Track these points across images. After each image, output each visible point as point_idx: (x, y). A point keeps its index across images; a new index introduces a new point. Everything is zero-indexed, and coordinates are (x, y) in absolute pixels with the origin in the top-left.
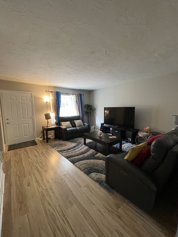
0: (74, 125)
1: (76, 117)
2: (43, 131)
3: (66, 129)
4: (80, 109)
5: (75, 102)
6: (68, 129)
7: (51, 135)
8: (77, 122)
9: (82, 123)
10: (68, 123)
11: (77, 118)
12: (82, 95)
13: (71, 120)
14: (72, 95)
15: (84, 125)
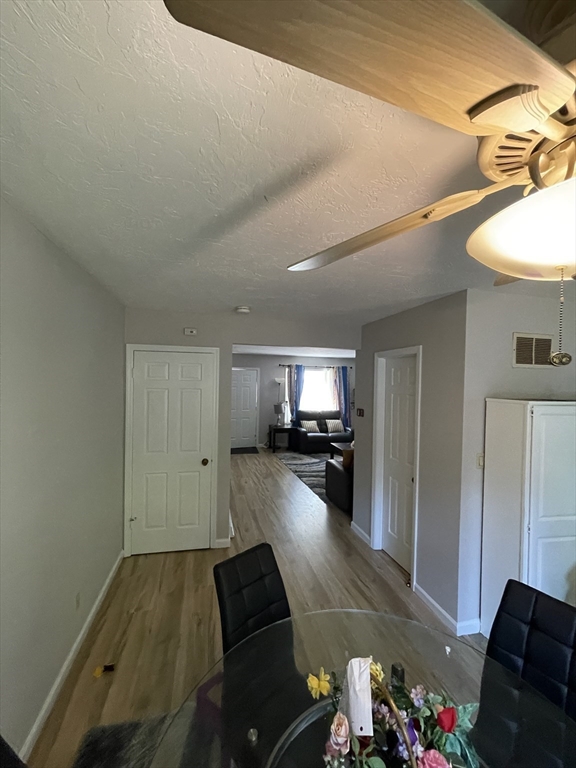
0: (323, 428)
1: (331, 412)
2: (270, 432)
3: (305, 433)
4: (343, 397)
5: (333, 383)
6: (309, 434)
7: (283, 440)
8: (331, 423)
9: (341, 427)
10: (312, 424)
11: (334, 416)
12: (348, 369)
13: (321, 419)
14: (326, 370)
15: (346, 430)
